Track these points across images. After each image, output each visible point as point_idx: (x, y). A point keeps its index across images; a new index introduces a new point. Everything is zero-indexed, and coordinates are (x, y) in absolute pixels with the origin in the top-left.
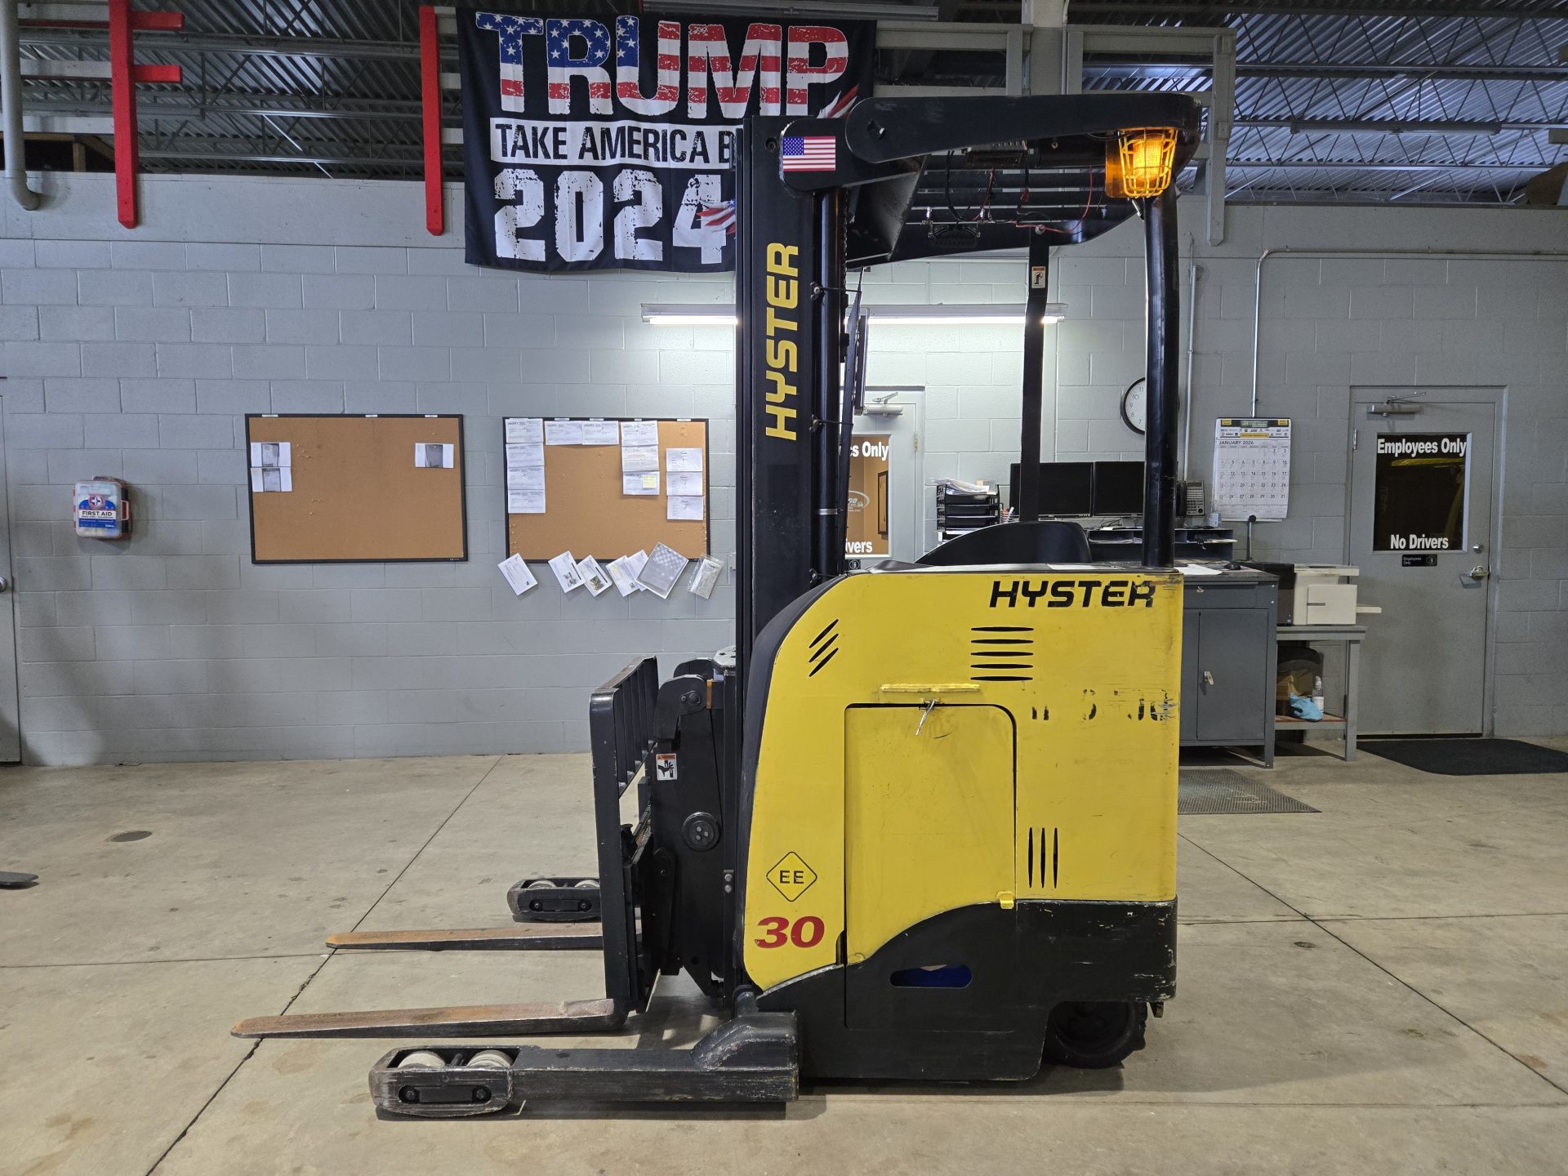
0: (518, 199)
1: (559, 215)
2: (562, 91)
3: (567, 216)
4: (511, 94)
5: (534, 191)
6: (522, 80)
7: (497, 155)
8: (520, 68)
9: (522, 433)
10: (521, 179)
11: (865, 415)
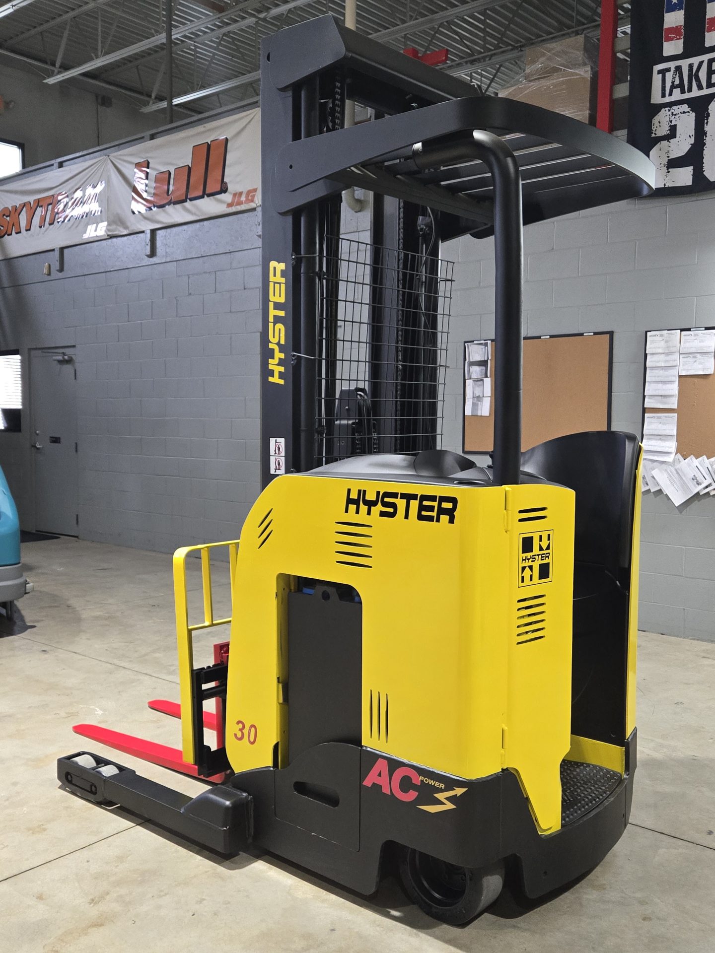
0: (673, 132)
1: (708, 140)
4: (671, 39)
5: (686, 122)
6: (682, 23)
7: (656, 98)
8: (682, 12)
9: (662, 344)
10: (676, 115)
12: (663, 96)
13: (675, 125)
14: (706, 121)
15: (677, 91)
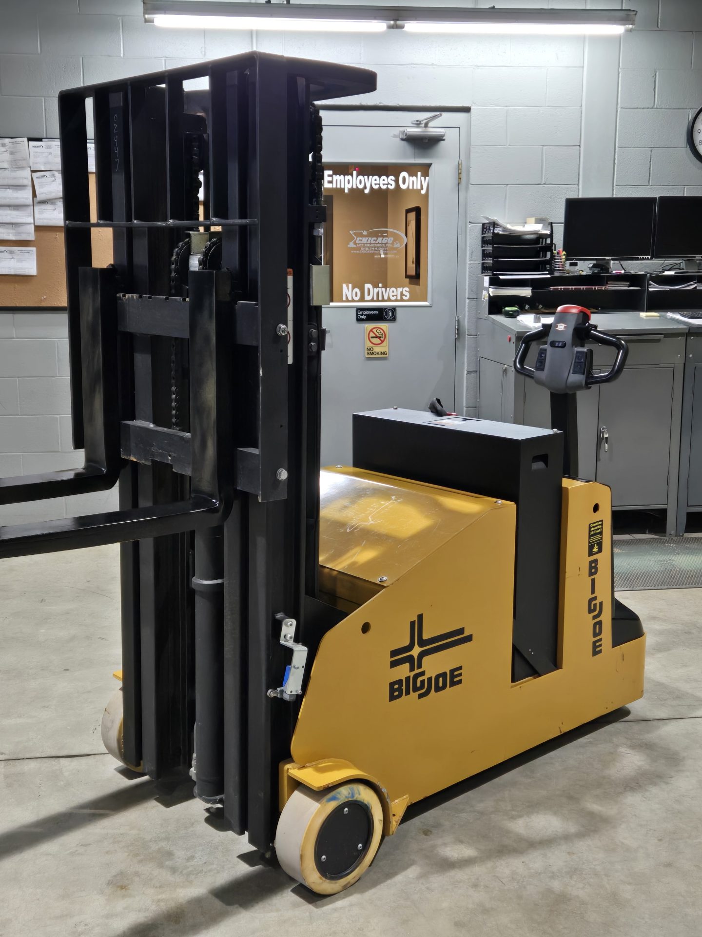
11: (402, 139)
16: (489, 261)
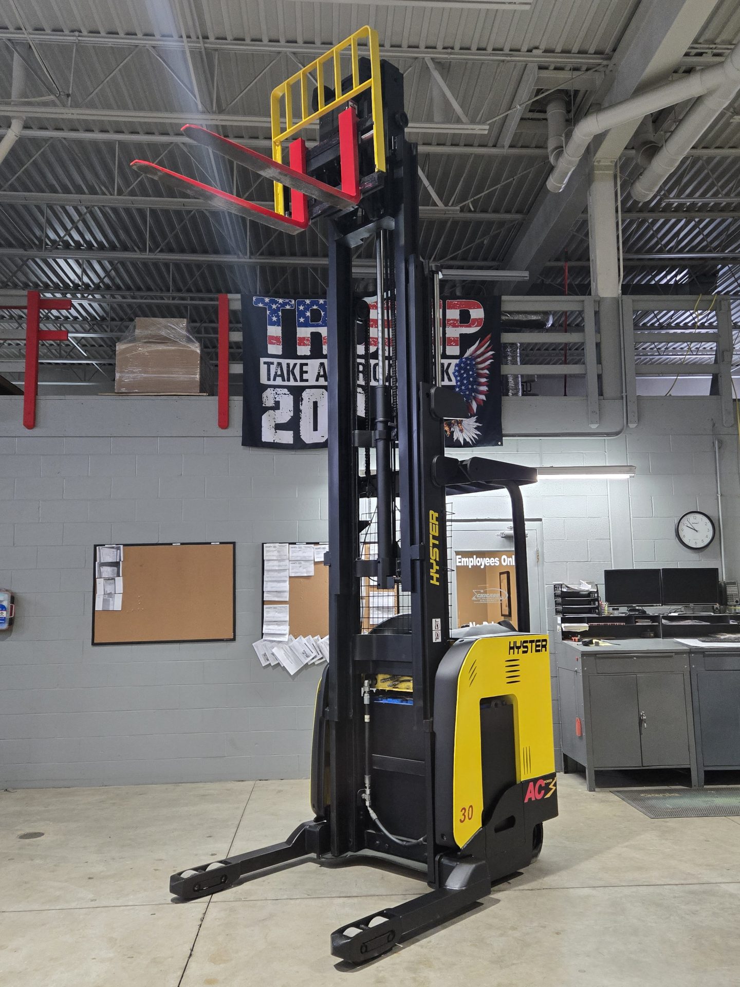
0: (277, 406)
1: (302, 415)
2: (306, 342)
3: (308, 416)
4: (274, 344)
5: (287, 402)
6: (280, 335)
7: (264, 380)
8: (280, 328)
9: (276, 553)
10: (279, 394)
11: (502, 537)
12: (269, 379)
13: (279, 402)
14: (301, 403)
15: (279, 379)
16: (560, 608)
